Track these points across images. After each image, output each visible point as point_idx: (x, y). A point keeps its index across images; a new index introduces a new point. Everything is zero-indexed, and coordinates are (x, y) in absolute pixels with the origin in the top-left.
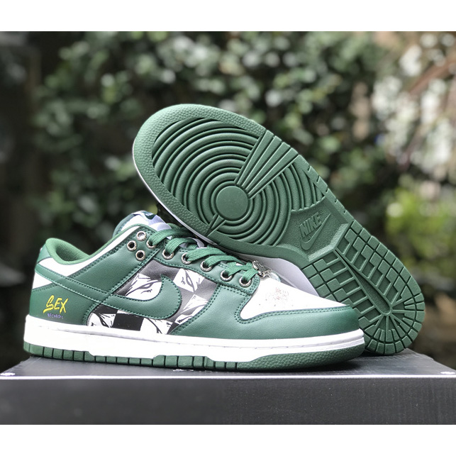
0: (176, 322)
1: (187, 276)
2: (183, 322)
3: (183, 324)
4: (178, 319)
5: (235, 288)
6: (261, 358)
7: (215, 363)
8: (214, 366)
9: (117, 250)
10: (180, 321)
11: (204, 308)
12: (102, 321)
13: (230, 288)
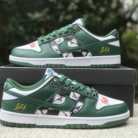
0: (73, 112)
1: (74, 94)
2: (76, 112)
3: (76, 113)
4: (74, 111)
5: (91, 98)
6: (106, 123)
7: (90, 126)
8: (90, 127)
9: (47, 85)
10: (75, 112)
11: (83, 106)
12: (42, 112)
13: (90, 98)
